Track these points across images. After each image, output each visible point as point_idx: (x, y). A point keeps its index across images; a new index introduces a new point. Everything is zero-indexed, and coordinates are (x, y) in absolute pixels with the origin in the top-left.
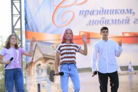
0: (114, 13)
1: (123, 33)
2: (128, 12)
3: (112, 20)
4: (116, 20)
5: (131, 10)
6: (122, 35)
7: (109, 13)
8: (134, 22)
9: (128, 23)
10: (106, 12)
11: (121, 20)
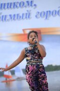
0: (12, 7)
1: (23, 30)
2: (28, 4)
3: (10, 15)
4: (14, 15)
5: (32, 2)
6: (22, 32)
7: (6, 7)
8: (36, 16)
9: (29, 17)
10: (3, 6)
11: (21, 15)
